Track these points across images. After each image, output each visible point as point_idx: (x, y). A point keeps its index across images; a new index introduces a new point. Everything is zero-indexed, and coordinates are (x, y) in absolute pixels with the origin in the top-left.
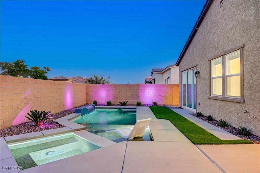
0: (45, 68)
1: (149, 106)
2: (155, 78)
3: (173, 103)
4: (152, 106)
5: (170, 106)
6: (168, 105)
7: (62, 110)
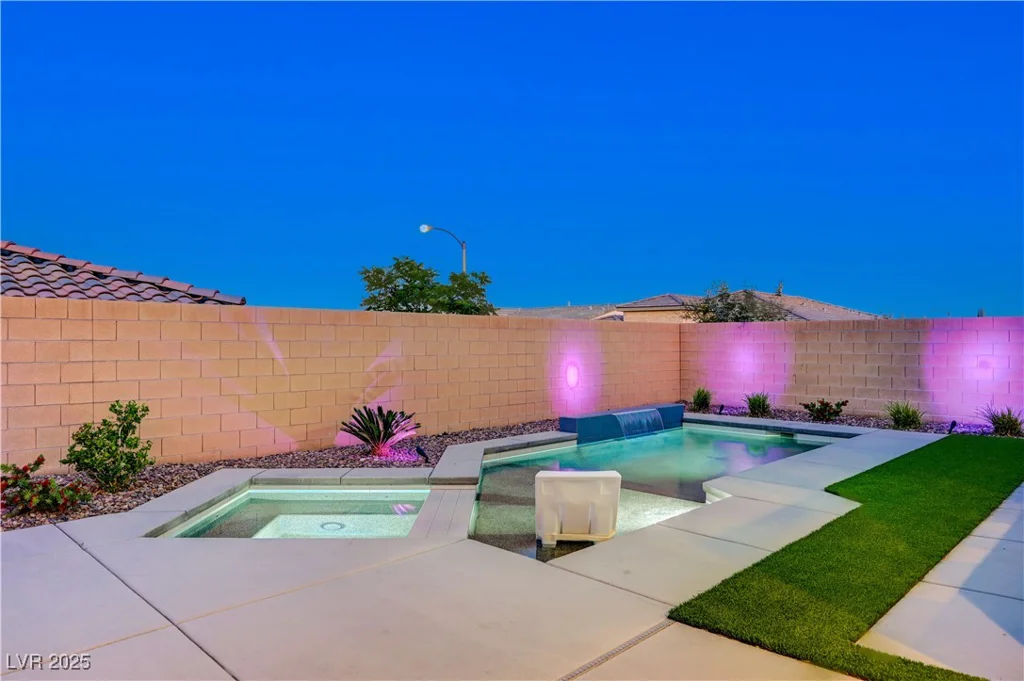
0: (474, 275)
4: (984, 433)
7: (536, 418)
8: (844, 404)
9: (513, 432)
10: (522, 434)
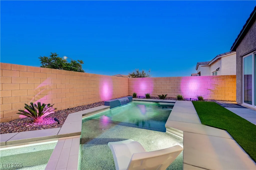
0: (79, 61)
1: (192, 101)
2: (200, 72)
3: (225, 98)
4: (197, 101)
5: (221, 102)
6: (218, 100)
7: (97, 101)
8: (167, 95)
9: (91, 107)
10: (94, 107)
